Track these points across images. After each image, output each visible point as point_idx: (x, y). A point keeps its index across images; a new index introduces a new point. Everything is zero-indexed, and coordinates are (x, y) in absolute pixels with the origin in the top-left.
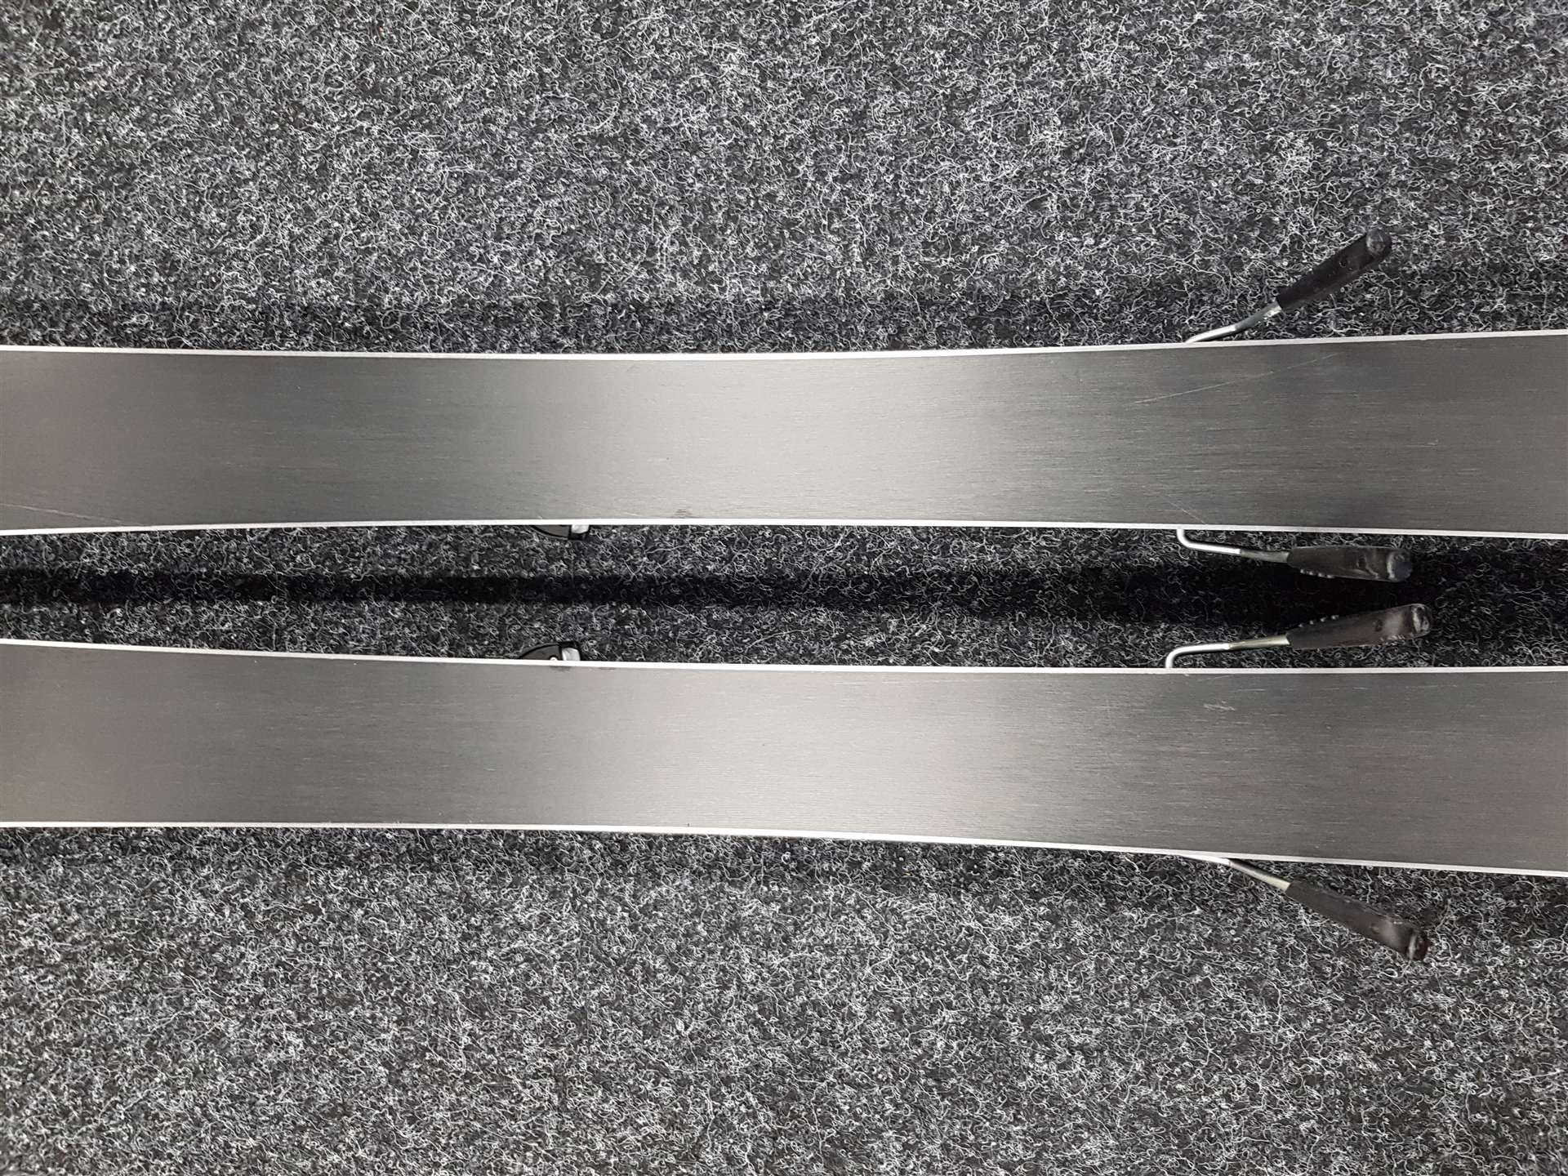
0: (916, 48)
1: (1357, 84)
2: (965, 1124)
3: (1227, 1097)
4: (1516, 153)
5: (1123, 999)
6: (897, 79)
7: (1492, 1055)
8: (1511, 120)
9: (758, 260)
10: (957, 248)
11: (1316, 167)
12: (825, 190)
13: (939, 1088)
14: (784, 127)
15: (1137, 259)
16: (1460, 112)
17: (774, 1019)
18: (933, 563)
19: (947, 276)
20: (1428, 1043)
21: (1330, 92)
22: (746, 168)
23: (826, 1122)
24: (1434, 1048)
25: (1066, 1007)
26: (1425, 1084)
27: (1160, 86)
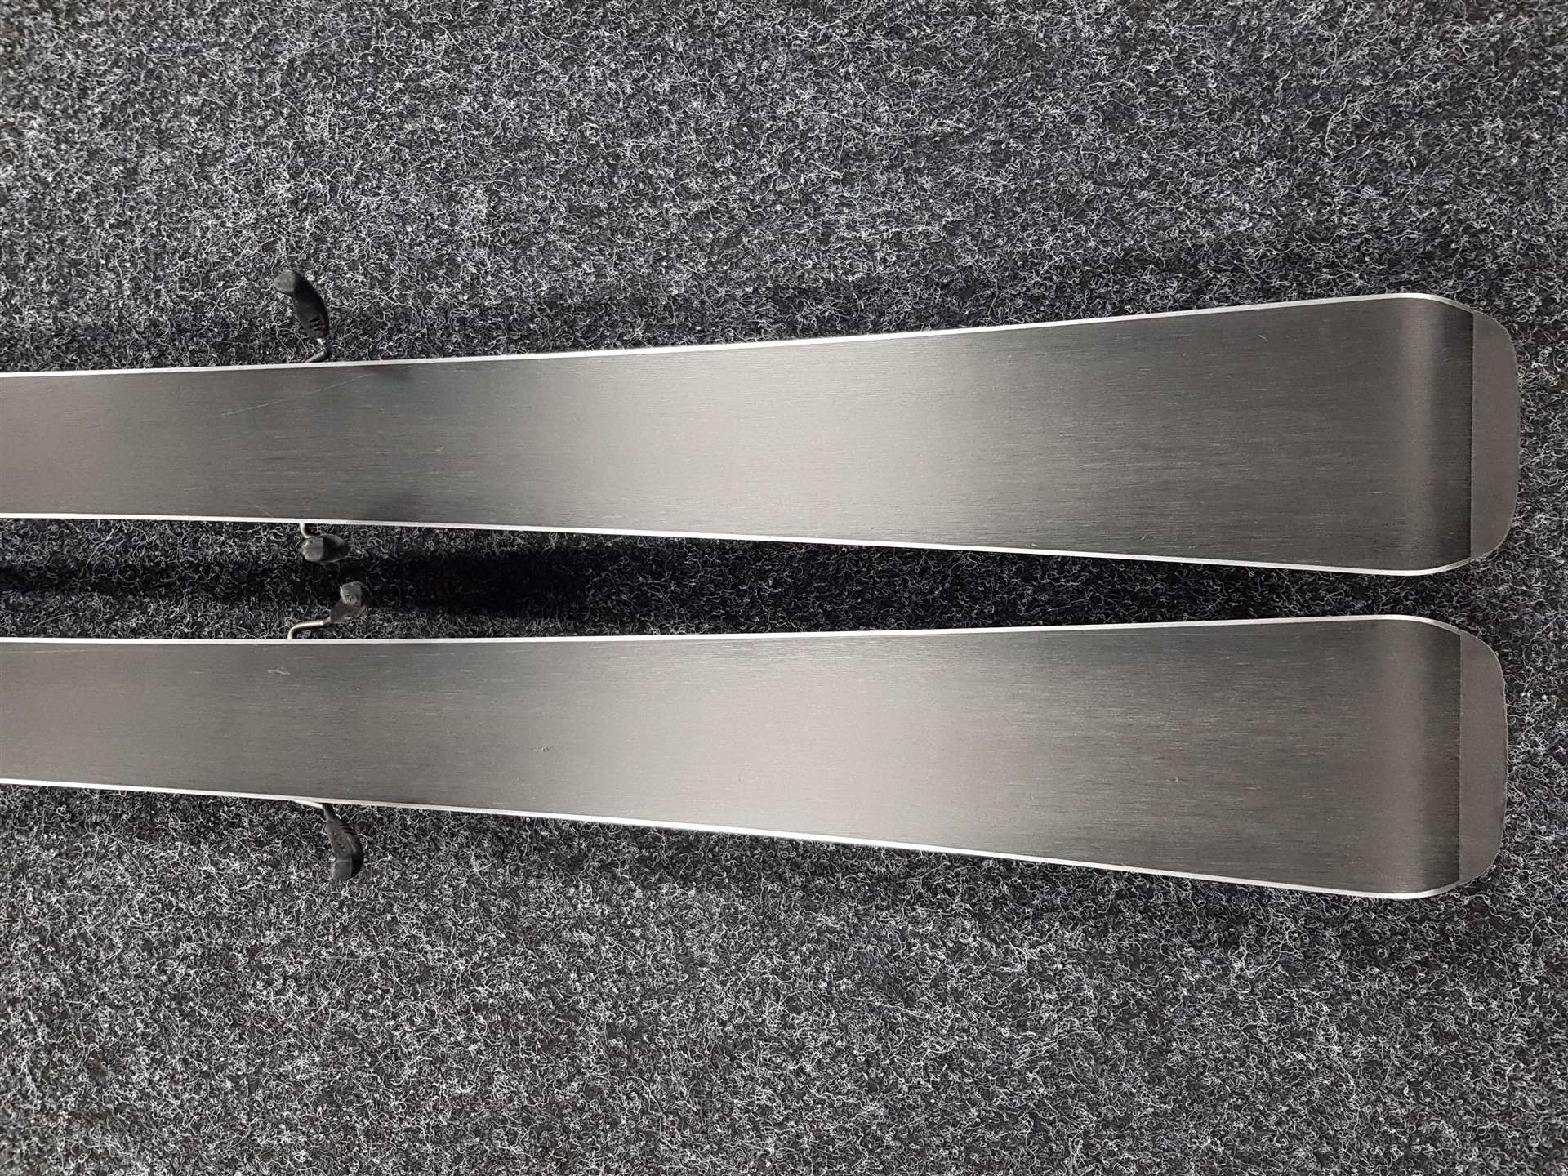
0: (176, 115)
1: (526, 142)
2: (201, 1042)
3: (410, 1021)
4: (653, 201)
5: (328, 934)
6: (163, 140)
7: (628, 987)
8: (651, 171)
9: (50, 294)
10: (207, 283)
11: (490, 214)
12: (103, 235)
13: (181, 1011)
14: (74, 183)
15: (349, 294)
16: (609, 165)
17: (51, 949)
18: (184, 555)
19: (199, 307)
20: (573, 976)
21: (505, 149)
22: (44, 216)
23: (90, 1038)
24: (580, 980)
25: (283, 941)
26: (573, 1013)
27: (367, 144)
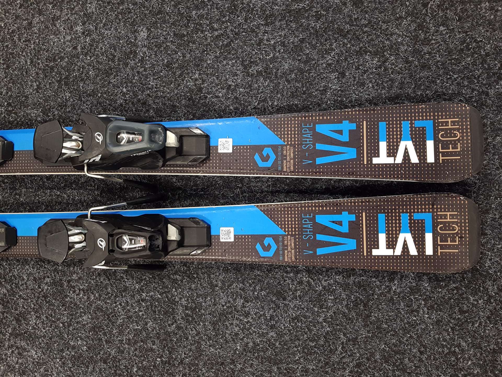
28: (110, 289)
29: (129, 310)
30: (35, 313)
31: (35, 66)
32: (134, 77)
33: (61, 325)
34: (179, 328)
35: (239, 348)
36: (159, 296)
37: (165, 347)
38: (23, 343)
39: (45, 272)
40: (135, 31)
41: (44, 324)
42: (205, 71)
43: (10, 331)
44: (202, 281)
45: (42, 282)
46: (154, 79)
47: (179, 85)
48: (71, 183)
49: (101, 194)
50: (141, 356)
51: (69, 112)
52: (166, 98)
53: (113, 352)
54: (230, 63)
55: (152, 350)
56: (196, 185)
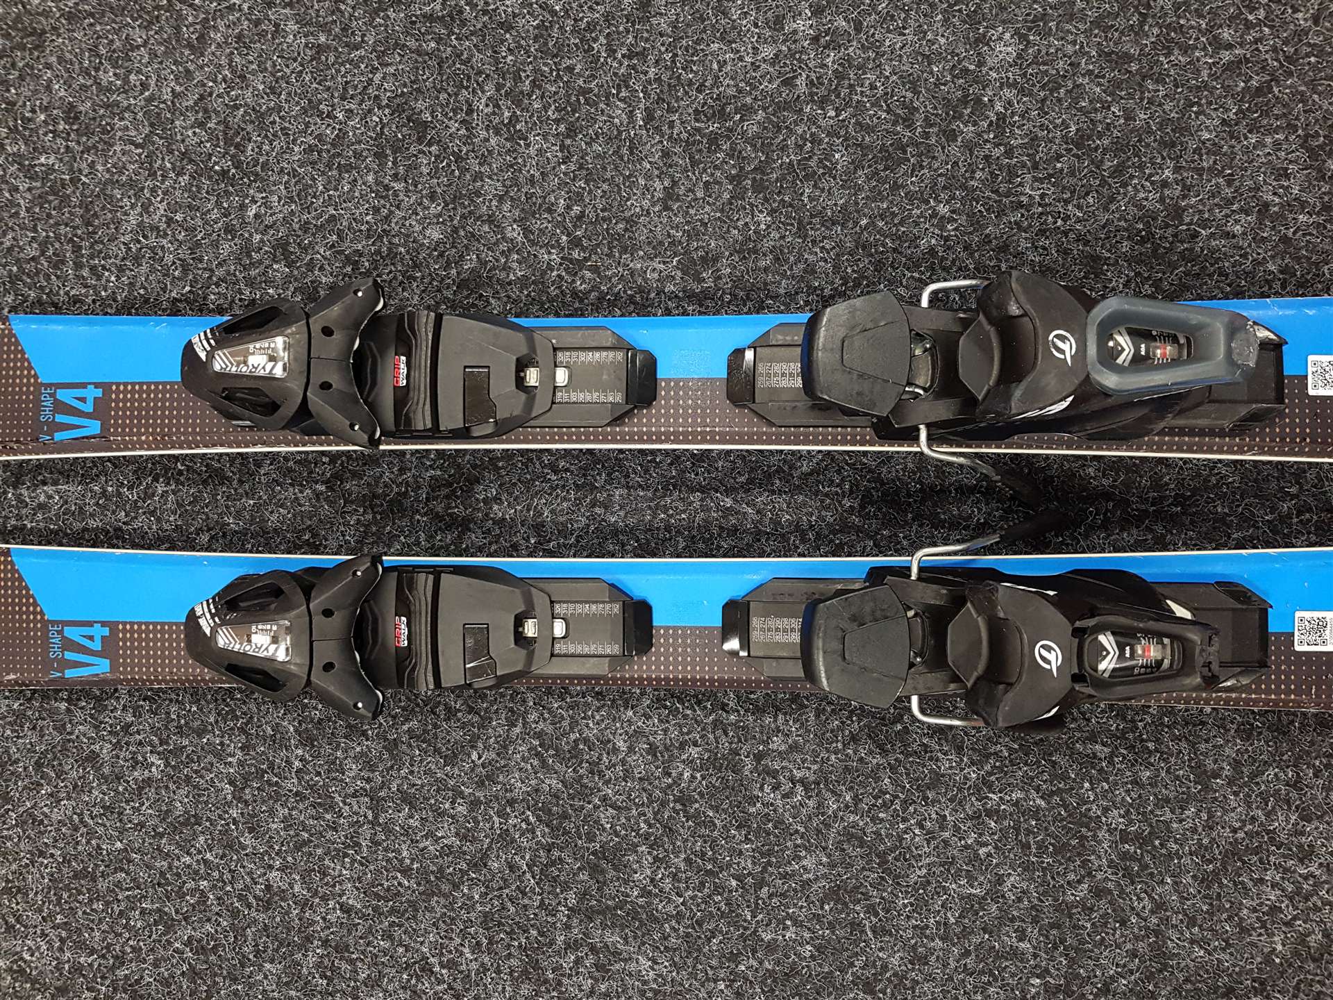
28: (887, 781)
29: (946, 843)
30: (651, 847)
31: (658, 129)
32: (973, 172)
33: (734, 883)
34: (1098, 892)
35: (1279, 947)
36: (1038, 801)
37: (1055, 947)
38: (613, 938)
39: (685, 730)
40: (977, 41)
41: (679, 881)
42: (1193, 161)
43: (572, 901)
44: (1173, 760)
45: (672, 758)
46: (1036, 179)
47: (1112, 199)
48: (769, 476)
49: (862, 507)
50: (982, 972)
51: (766, 269)
52: (1072, 236)
53: (895, 961)
54: (1269, 140)
55: (1015, 954)
56: (1157, 485)
